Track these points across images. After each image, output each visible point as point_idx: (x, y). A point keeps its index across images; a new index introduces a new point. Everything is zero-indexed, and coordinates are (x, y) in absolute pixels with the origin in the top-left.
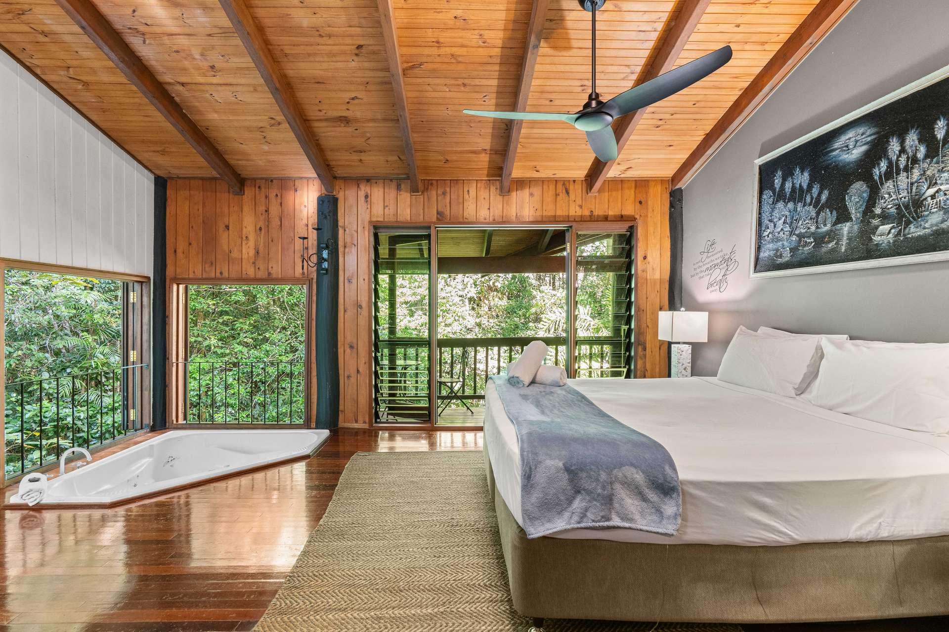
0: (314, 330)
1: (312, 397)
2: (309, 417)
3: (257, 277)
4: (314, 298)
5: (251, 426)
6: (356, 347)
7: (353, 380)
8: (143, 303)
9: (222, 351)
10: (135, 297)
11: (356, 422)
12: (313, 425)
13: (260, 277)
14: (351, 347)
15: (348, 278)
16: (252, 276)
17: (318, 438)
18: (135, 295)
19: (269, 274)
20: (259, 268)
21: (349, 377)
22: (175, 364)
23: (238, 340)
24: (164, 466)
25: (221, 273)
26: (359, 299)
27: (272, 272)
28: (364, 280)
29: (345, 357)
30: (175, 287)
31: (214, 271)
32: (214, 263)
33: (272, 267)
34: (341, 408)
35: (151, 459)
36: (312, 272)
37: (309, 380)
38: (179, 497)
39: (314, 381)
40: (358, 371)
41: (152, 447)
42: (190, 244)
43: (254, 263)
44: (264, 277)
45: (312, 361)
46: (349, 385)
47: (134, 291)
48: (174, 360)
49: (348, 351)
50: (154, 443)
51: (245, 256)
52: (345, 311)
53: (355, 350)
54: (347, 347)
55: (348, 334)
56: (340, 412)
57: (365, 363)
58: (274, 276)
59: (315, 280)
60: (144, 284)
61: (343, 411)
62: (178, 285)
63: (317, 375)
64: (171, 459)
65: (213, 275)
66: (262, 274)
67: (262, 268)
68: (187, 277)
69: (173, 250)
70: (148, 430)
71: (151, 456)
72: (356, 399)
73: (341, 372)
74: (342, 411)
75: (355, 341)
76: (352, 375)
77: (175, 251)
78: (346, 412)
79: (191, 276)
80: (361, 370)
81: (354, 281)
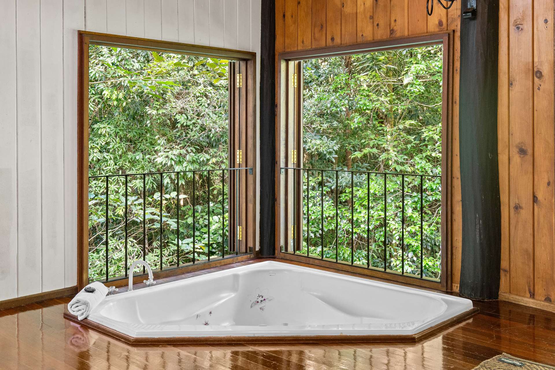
0: (456, 120)
1: (455, 238)
2: (449, 273)
3: (376, 38)
4: (457, 64)
5: (366, 272)
6: (530, 151)
7: (525, 214)
8: (248, 88)
9: (402, 168)
10: (241, 80)
11: (533, 295)
12: (456, 288)
13: (379, 38)
14: (522, 152)
15: (515, 21)
16: (370, 38)
17: (446, 311)
18: (241, 77)
19: (392, 31)
20: (378, 25)
21: (517, 208)
22: (283, 171)
23: (424, 155)
24: (251, 307)
25: (333, 39)
26: (536, 60)
27: (395, 28)
28: (546, 21)
29: (511, 170)
30: (283, 65)
31: (324, 38)
32: (325, 25)
33: (395, 21)
34: (504, 264)
35: (233, 295)
36: (453, 20)
37: (449, 208)
38: (290, 353)
39: (458, 209)
40: (535, 199)
41: (236, 277)
42: (299, 3)
43: (372, 17)
44: (384, 37)
45: (454, 175)
46: (517, 222)
47: (239, 73)
48: (282, 165)
49: (516, 159)
50: (240, 273)
51: (361, 9)
52: (510, 84)
53: (529, 157)
54: (514, 151)
55: (516, 127)
56: (502, 273)
57: (549, 184)
58: (398, 34)
59: (458, 34)
60: (249, 62)
61: (508, 271)
62: (287, 61)
63: (463, 201)
64: (261, 299)
65: (323, 44)
66: (382, 34)
67: (382, 23)
68: (296, 49)
69: (282, 15)
70: (252, 256)
71: (234, 289)
72: (531, 250)
73: (504, 198)
74: (505, 271)
75: (529, 141)
76: (523, 205)
77: (284, 16)
78: (513, 274)
79: (300, 48)
80: (540, 196)
81: (527, 26)
